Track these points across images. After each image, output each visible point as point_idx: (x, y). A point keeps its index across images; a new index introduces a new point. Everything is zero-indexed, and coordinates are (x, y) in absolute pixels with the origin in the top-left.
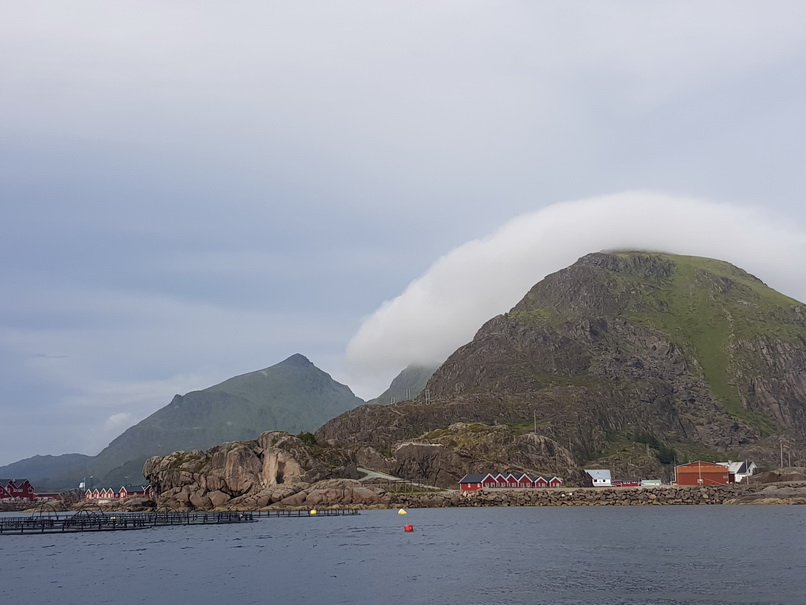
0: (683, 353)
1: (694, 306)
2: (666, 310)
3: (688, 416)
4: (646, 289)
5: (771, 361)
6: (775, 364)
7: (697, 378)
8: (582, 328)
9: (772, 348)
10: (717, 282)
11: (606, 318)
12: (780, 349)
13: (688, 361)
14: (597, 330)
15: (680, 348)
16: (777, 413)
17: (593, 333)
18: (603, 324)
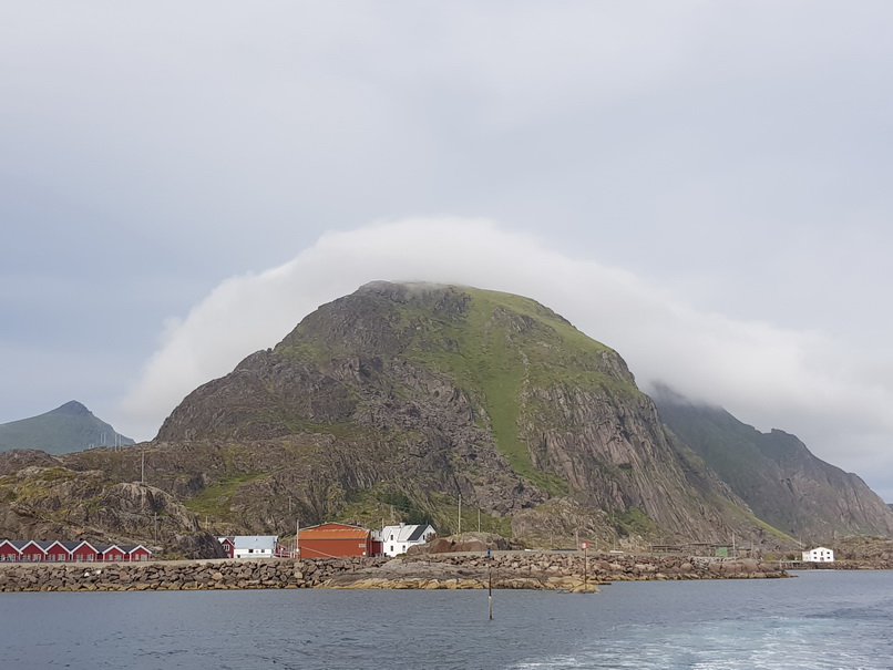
0: (470, 400)
1: (487, 347)
2: (455, 349)
3: (467, 474)
4: (434, 325)
5: (568, 413)
6: (572, 416)
7: (482, 430)
8: (351, 366)
9: (570, 397)
10: (515, 319)
11: (383, 357)
12: (579, 399)
13: (473, 411)
14: (368, 370)
15: (467, 395)
16: (571, 473)
17: (363, 372)
18: (378, 364)
